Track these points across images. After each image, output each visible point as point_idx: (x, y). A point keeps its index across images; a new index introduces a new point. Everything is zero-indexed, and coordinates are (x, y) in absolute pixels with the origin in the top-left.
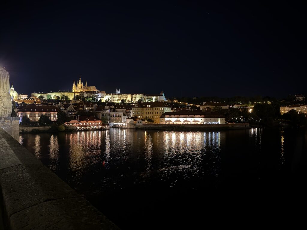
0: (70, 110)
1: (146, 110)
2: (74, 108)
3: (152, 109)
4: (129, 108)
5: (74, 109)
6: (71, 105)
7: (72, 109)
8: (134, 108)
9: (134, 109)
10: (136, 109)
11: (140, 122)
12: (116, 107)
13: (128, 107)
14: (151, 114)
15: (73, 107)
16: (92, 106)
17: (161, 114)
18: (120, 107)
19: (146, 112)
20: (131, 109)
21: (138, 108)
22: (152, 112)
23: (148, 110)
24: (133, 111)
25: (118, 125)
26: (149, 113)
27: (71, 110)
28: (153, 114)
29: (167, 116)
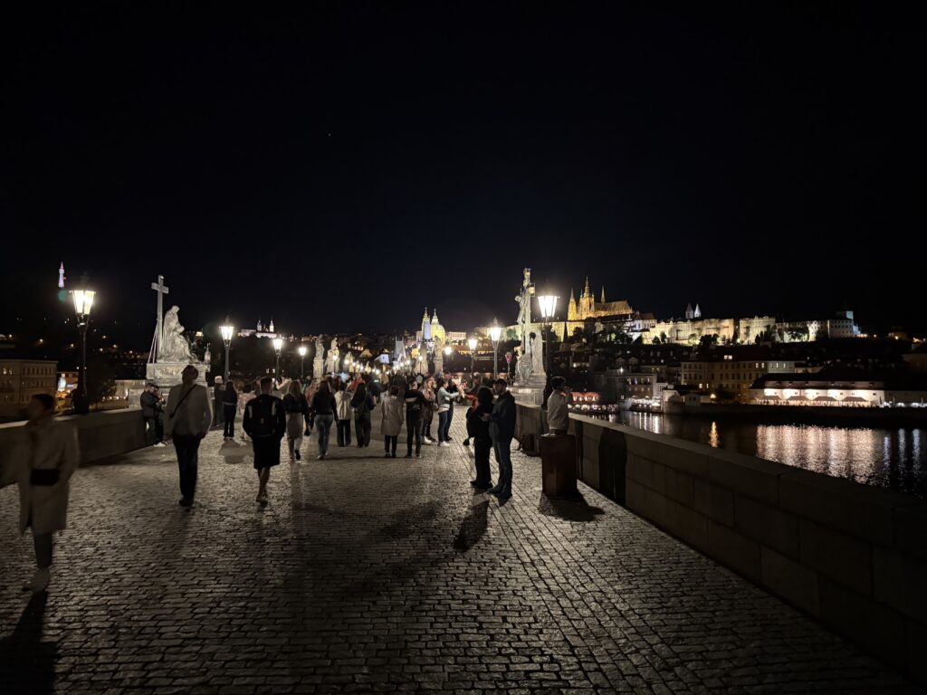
1: (721, 368)
3: (736, 366)
4: (677, 364)
8: (688, 364)
9: (688, 367)
10: (693, 367)
11: (695, 399)
12: (644, 361)
14: (733, 378)
16: (587, 360)
17: (754, 378)
18: (653, 361)
19: (721, 375)
20: (680, 366)
21: (698, 364)
22: (738, 374)
23: (727, 368)
24: (685, 370)
25: (642, 405)
28: (739, 377)
29: (771, 383)
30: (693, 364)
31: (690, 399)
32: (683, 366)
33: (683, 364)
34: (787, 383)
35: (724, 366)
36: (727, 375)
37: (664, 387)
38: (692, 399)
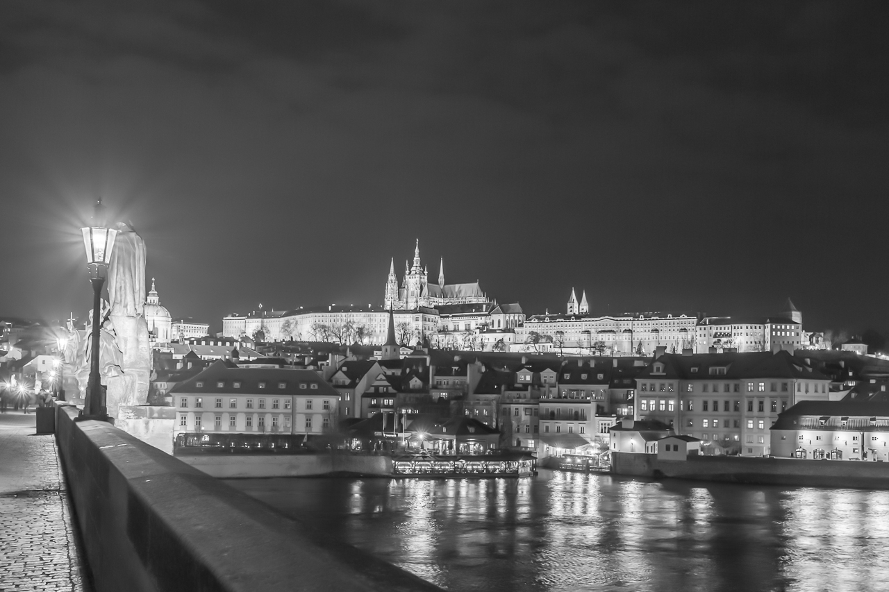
0: (372, 390)
1: (705, 389)
2: (388, 378)
3: (732, 388)
4: (626, 381)
5: (386, 383)
6: (377, 364)
7: (377, 383)
8: (648, 382)
9: (648, 387)
10: (657, 387)
11: (676, 448)
12: (567, 376)
13: (621, 377)
14: (727, 409)
15: (382, 377)
16: (462, 372)
17: (779, 411)
18: (584, 376)
19: (705, 403)
20: (634, 386)
21: (667, 382)
22: (736, 403)
23: (715, 390)
24: (642, 393)
25: (574, 457)
26: (721, 406)
27: (377, 388)
28: (736, 409)
29: (808, 419)
30: (657, 383)
31: (668, 448)
32: (639, 385)
33: (639, 382)
34: (838, 420)
35: (710, 388)
36: (716, 403)
37: (609, 425)
38: (672, 448)
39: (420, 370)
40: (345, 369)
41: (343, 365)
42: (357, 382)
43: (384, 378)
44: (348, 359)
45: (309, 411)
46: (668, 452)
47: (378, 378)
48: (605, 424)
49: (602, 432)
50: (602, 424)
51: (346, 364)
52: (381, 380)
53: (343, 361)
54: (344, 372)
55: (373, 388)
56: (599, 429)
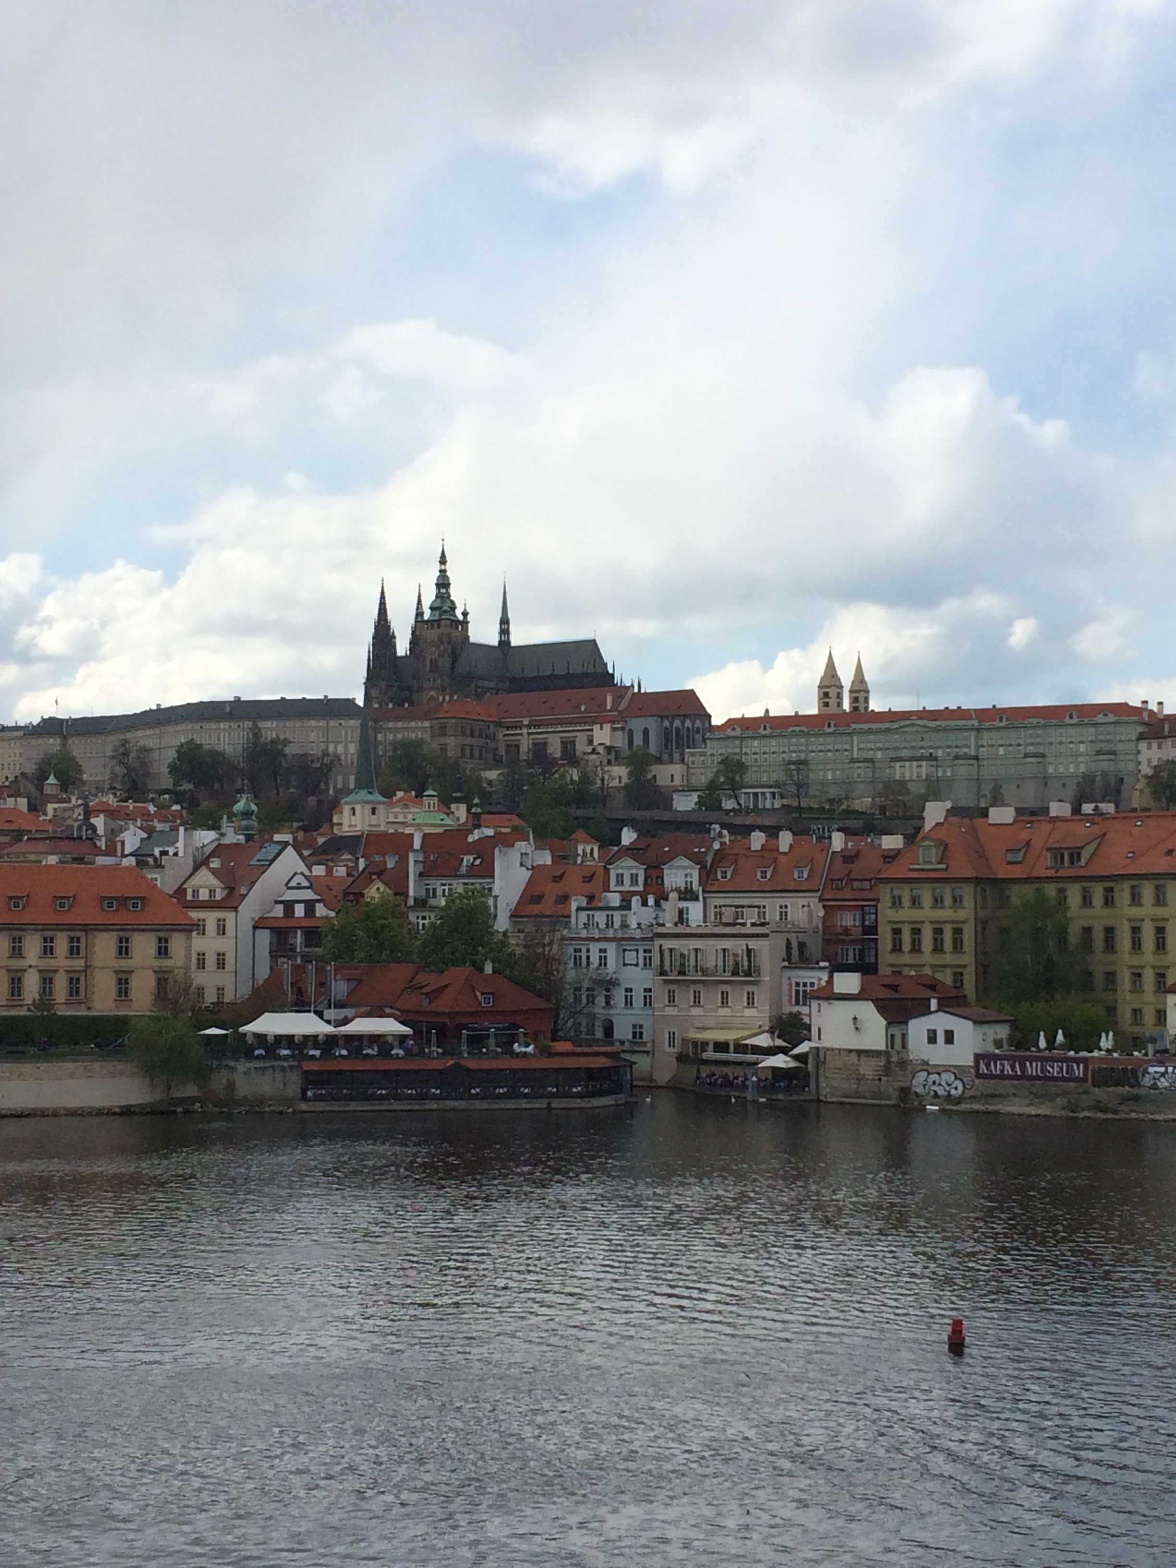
0: (279, 910)
2: (317, 884)
5: (311, 895)
6: (290, 850)
7: (290, 895)
11: (949, 1037)
12: (724, 874)
15: (300, 880)
16: (483, 867)
27: (289, 906)
31: (932, 1038)
37: (812, 984)
38: (941, 1037)
39: (390, 864)
40: (215, 864)
41: (212, 854)
42: (243, 891)
43: (306, 883)
44: (226, 841)
45: (124, 963)
46: (932, 1046)
47: (293, 884)
48: (805, 985)
49: (797, 1003)
50: (798, 984)
51: (219, 850)
52: (299, 887)
53: (216, 843)
54: (214, 872)
55: (281, 907)
56: (790, 995)
